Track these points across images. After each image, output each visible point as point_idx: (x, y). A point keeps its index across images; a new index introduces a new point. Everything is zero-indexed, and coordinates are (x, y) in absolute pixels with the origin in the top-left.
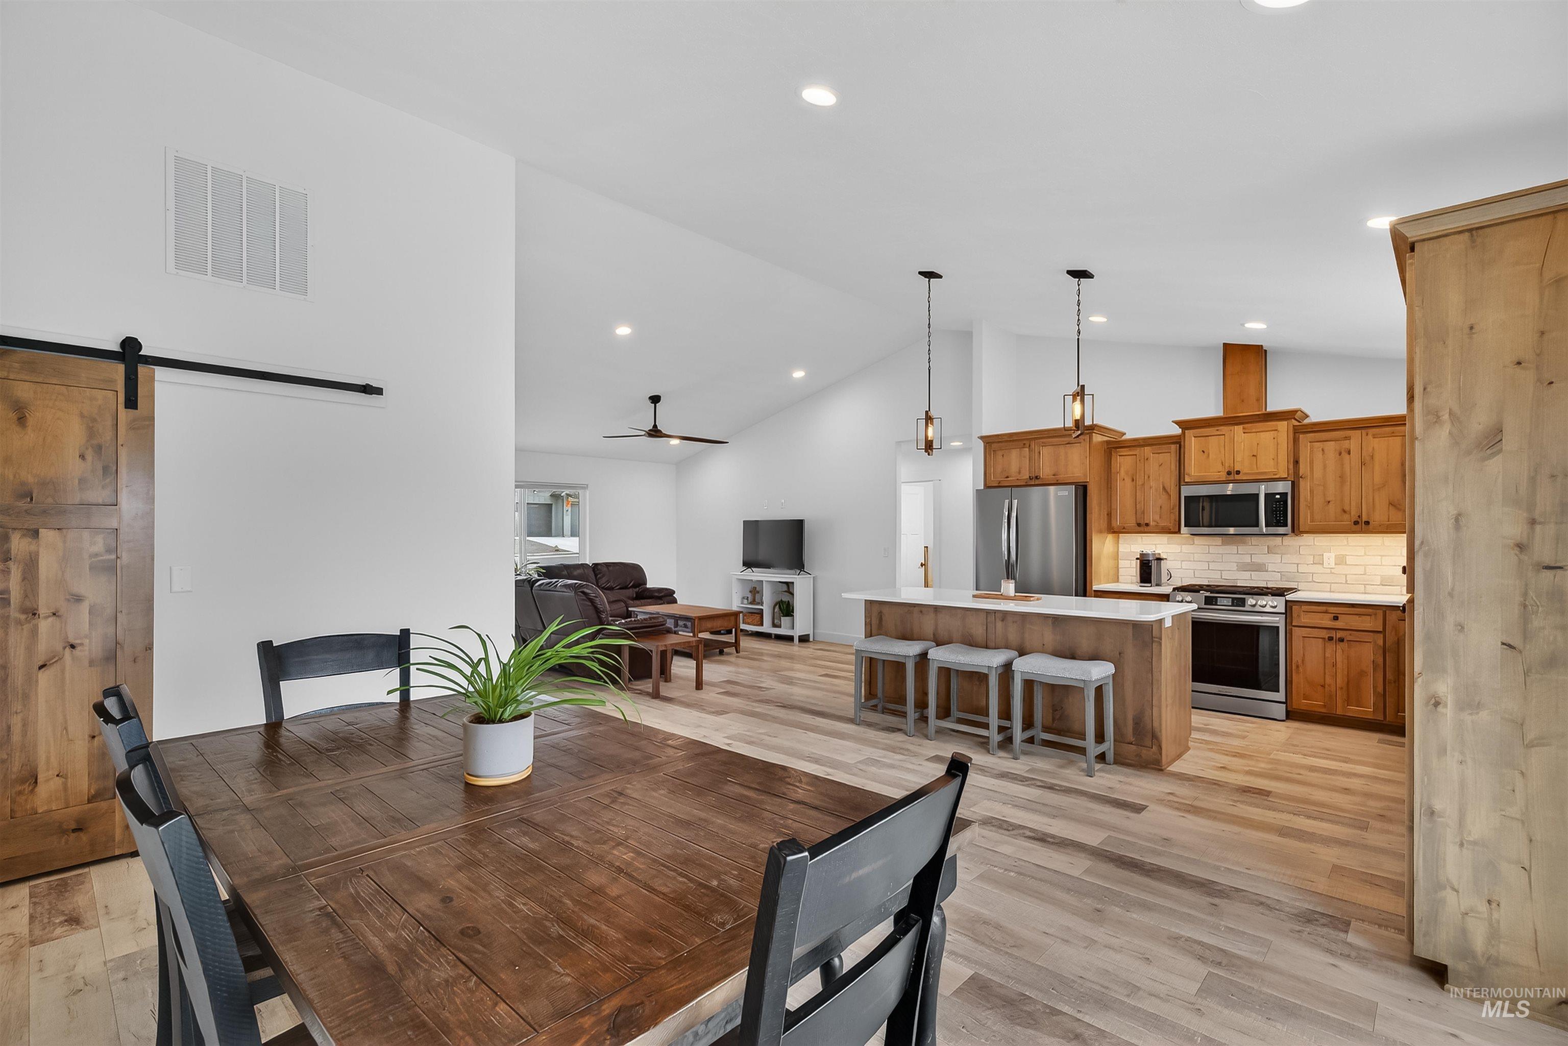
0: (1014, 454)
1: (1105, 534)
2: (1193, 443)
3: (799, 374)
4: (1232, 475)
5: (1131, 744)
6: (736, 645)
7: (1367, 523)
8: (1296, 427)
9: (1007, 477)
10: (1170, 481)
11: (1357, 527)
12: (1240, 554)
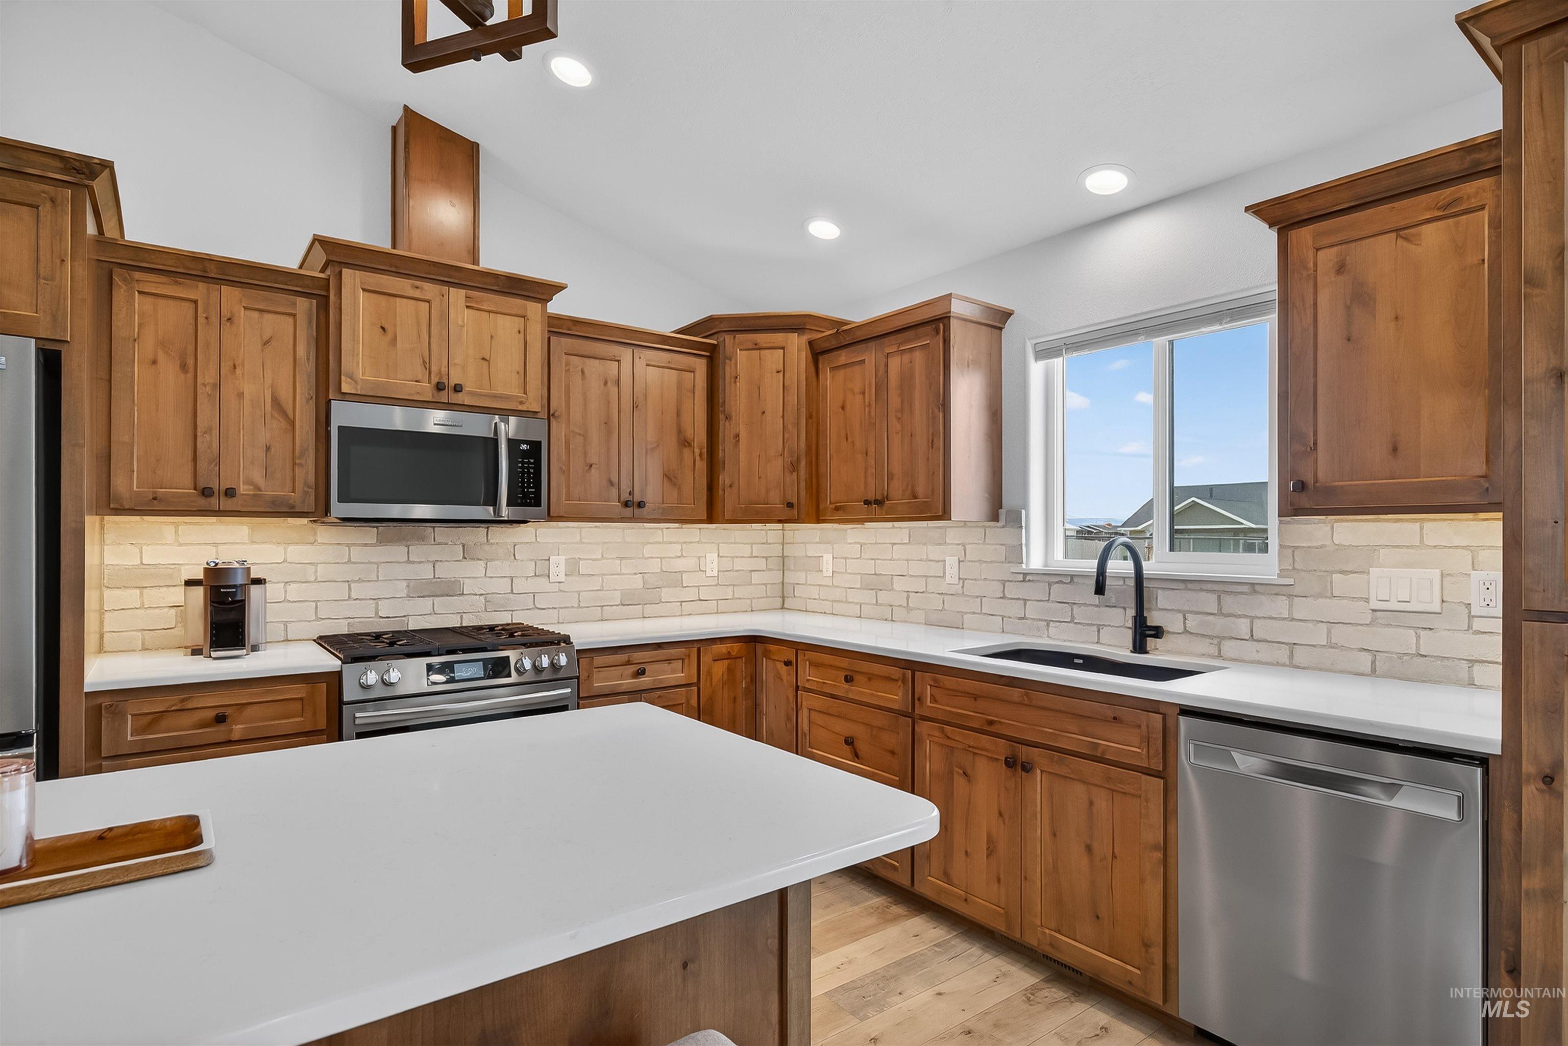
2: (357, 304)
4: (445, 391)
8: (551, 320)
10: (293, 386)
11: (628, 512)
12: (413, 562)
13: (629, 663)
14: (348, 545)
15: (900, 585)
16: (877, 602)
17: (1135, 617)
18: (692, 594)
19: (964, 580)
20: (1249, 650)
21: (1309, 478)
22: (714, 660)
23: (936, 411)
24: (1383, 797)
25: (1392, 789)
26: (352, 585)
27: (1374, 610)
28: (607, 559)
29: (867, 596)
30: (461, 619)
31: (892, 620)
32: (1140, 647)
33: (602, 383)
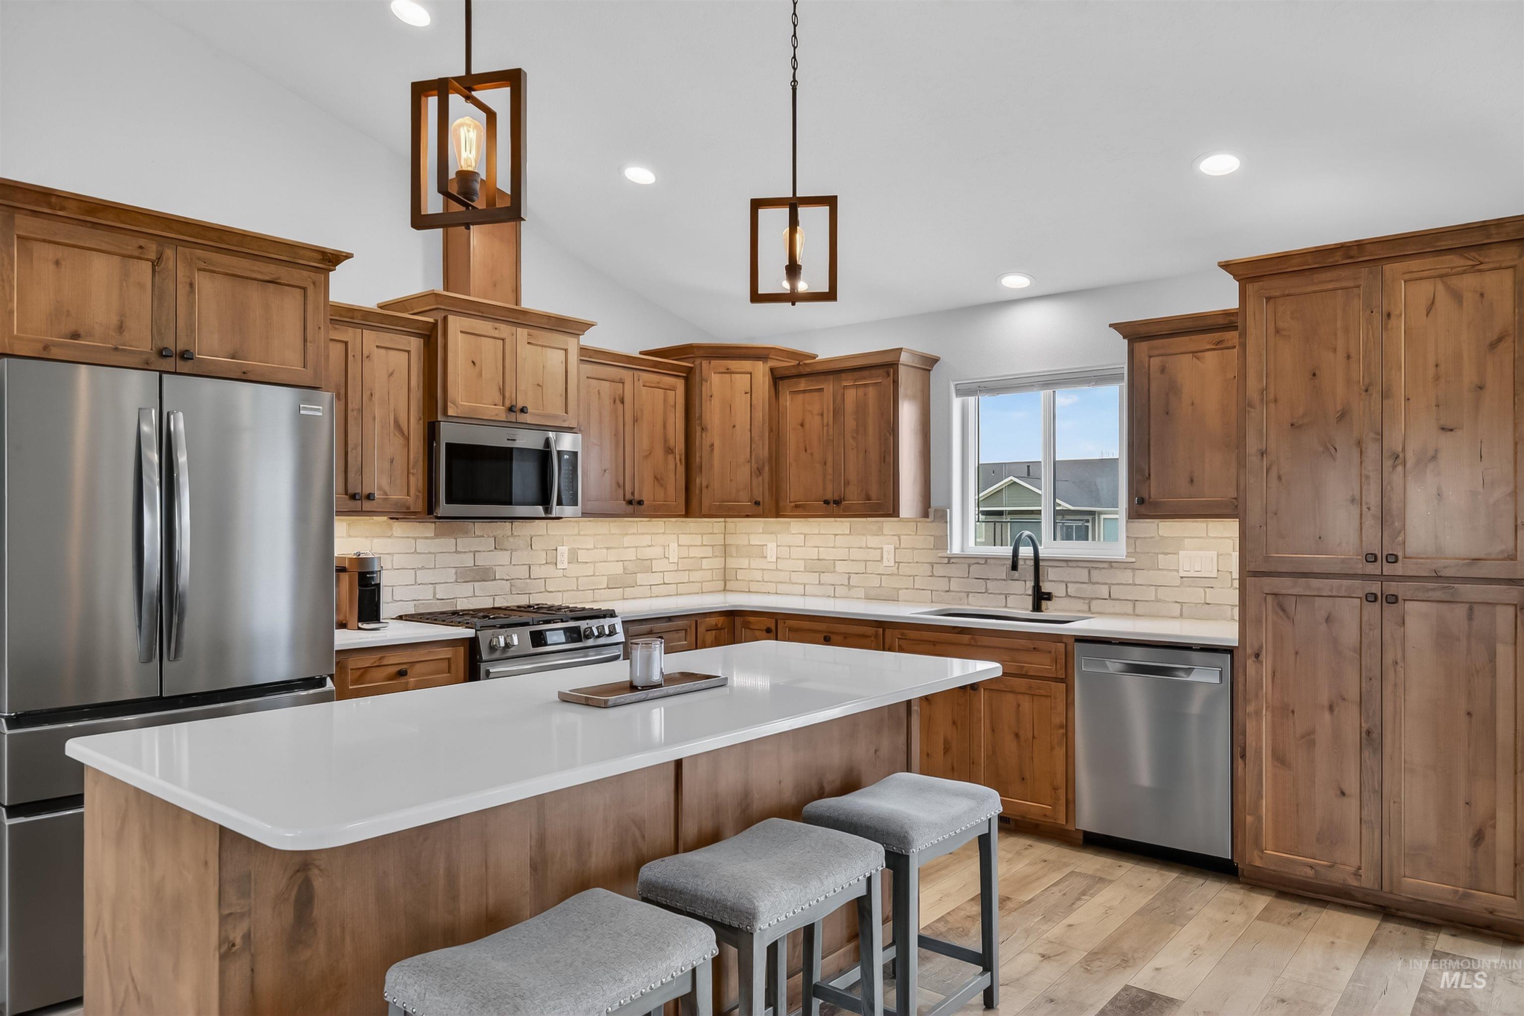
0: (101, 268)
2: (458, 344)
4: (516, 413)
9: (76, 337)
10: (408, 409)
11: (631, 509)
12: (460, 552)
13: (651, 632)
14: (415, 538)
15: (840, 567)
16: (820, 582)
17: (1034, 587)
18: (656, 579)
19: (899, 563)
20: (1108, 606)
21: (1146, 496)
22: (706, 631)
23: (888, 434)
24: (1184, 676)
25: (1189, 671)
26: (418, 572)
27: (1182, 577)
28: (598, 548)
29: (813, 578)
30: (494, 600)
31: (834, 597)
32: (1037, 608)
33: (612, 401)
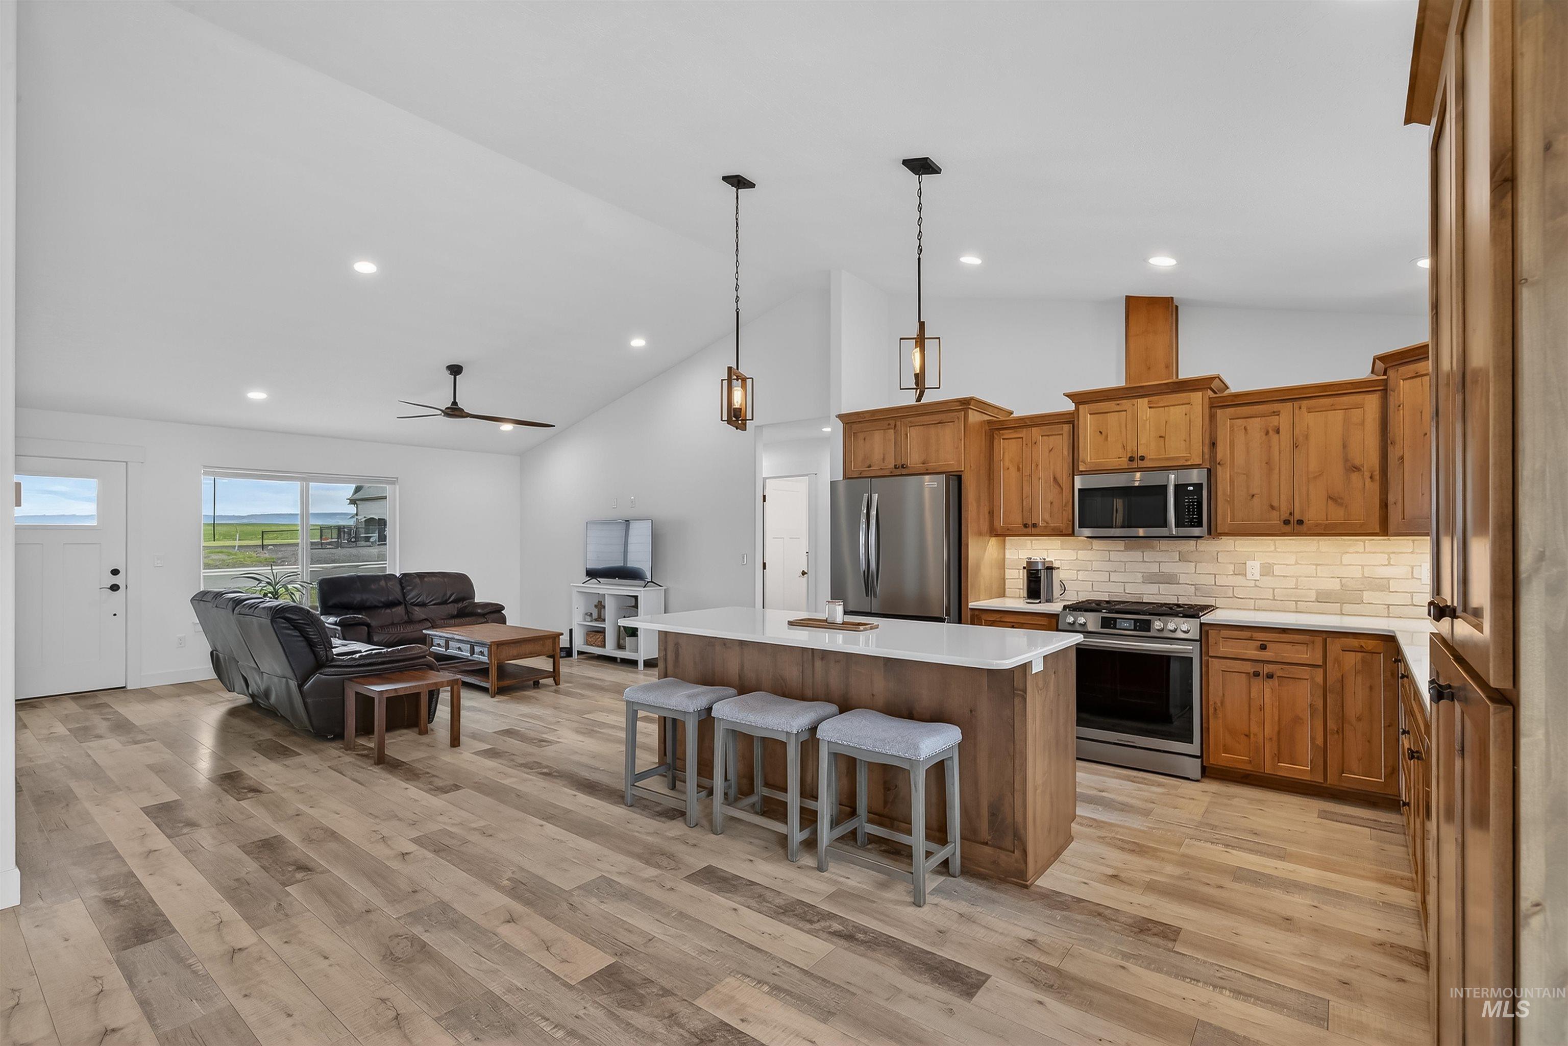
0: (878, 436)
1: (987, 538)
2: (1088, 422)
3: (638, 343)
4: (1135, 461)
5: (986, 844)
6: (555, 675)
7: (1300, 522)
8: (1212, 400)
9: (870, 466)
10: (1062, 468)
11: (1288, 529)
13: (1251, 639)
22: (1343, 651)
26: (1111, 574)
28: (1300, 564)
30: (1178, 599)
33: (1263, 434)
